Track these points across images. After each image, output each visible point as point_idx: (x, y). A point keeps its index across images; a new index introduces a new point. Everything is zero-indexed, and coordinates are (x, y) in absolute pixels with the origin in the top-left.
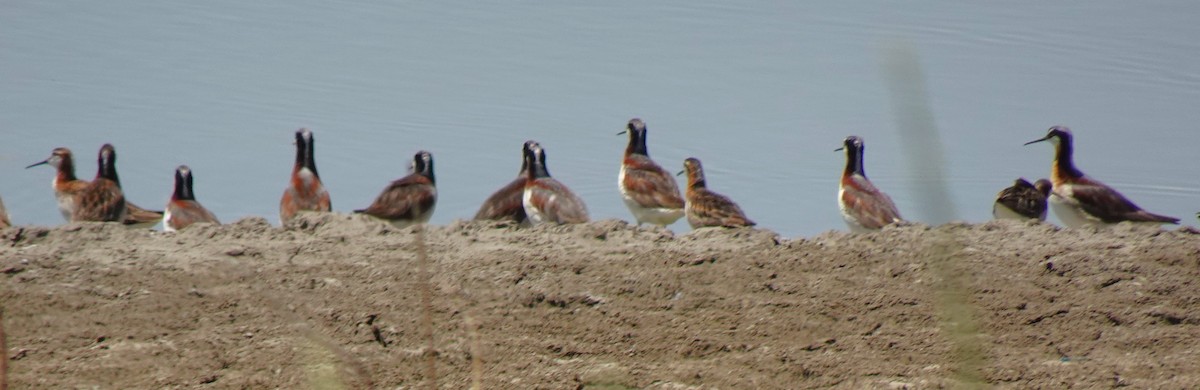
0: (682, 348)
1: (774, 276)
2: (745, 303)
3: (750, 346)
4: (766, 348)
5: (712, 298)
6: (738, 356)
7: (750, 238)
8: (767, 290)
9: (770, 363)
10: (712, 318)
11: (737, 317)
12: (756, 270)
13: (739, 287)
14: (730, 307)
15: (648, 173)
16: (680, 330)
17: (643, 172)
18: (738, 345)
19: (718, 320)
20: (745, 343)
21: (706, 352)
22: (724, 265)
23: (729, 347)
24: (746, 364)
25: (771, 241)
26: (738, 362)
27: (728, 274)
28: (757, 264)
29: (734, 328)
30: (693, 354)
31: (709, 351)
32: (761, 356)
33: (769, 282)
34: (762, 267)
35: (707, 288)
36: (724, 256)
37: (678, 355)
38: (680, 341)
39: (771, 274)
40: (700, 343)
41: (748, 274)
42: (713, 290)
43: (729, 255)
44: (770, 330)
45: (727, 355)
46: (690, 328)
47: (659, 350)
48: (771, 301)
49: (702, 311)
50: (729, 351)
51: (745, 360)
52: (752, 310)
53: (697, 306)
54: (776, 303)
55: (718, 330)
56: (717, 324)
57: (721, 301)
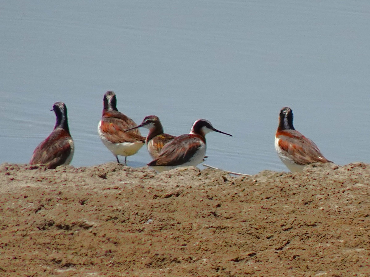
0: (145, 260)
1: (219, 206)
2: (195, 226)
3: (194, 258)
4: (205, 260)
5: (172, 222)
6: (185, 266)
7: (209, 176)
8: (212, 215)
9: (207, 271)
10: (171, 237)
11: (188, 236)
12: (207, 201)
13: (193, 214)
14: (184, 229)
15: (116, 119)
16: (147, 247)
17: (113, 119)
18: (186, 257)
19: (175, 239)
20: (191, 256)
21: (163, 263)
22: (185, 197)
23: (180, 258)
24: (190, 272)
25: (221, 178)
26: (184, 271)
27: (186, 205)
28: (208, 196)
29: (185, 245)
30: (153, 265)
31: (165, 262)
32: (201, 266)
33: (214, 210)
34: (211, 199)
35: (170, 215)
36: (185, 191)
37: (143, 266)
38: (146, 255)
39: (217, 204)
40: (159, 257)
41: (201, 204)
42: (173, 217)
43: (190, 190)
44: (210, 247)
45: (177, 265)
46: (154, 245)
47: (130, 262)
48: (214, 225)
49: (165, 231)
50: (179, 262)
51: (189, 269)
52: (200, 231)
53: (161, 229)
54: (217, 226)
55: (174, 246)
56: (174, 242)
57: (178, 225)
